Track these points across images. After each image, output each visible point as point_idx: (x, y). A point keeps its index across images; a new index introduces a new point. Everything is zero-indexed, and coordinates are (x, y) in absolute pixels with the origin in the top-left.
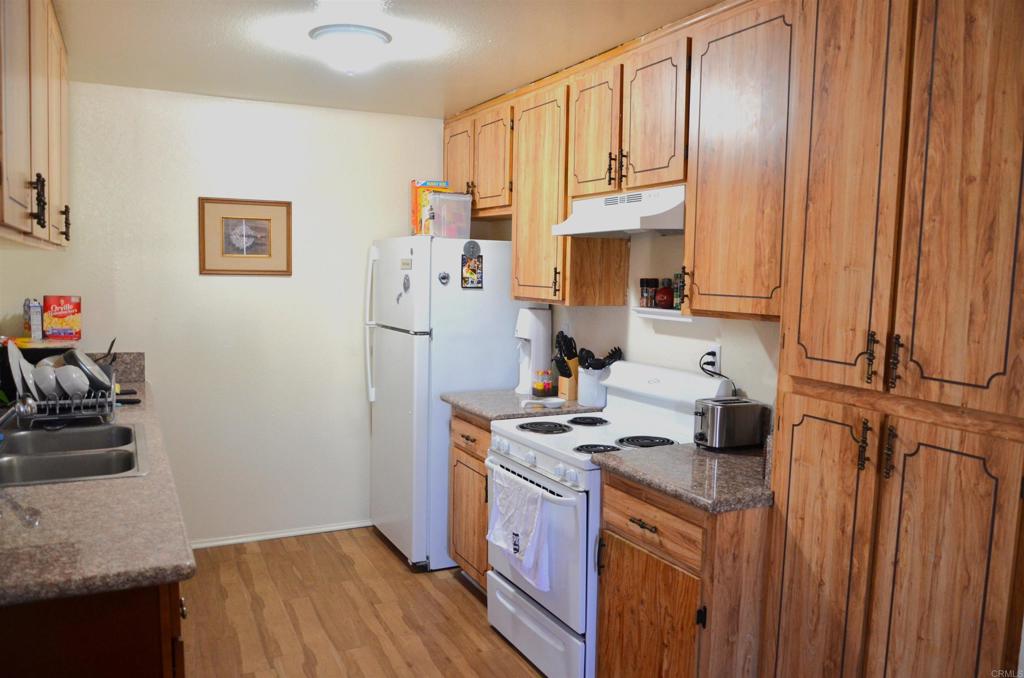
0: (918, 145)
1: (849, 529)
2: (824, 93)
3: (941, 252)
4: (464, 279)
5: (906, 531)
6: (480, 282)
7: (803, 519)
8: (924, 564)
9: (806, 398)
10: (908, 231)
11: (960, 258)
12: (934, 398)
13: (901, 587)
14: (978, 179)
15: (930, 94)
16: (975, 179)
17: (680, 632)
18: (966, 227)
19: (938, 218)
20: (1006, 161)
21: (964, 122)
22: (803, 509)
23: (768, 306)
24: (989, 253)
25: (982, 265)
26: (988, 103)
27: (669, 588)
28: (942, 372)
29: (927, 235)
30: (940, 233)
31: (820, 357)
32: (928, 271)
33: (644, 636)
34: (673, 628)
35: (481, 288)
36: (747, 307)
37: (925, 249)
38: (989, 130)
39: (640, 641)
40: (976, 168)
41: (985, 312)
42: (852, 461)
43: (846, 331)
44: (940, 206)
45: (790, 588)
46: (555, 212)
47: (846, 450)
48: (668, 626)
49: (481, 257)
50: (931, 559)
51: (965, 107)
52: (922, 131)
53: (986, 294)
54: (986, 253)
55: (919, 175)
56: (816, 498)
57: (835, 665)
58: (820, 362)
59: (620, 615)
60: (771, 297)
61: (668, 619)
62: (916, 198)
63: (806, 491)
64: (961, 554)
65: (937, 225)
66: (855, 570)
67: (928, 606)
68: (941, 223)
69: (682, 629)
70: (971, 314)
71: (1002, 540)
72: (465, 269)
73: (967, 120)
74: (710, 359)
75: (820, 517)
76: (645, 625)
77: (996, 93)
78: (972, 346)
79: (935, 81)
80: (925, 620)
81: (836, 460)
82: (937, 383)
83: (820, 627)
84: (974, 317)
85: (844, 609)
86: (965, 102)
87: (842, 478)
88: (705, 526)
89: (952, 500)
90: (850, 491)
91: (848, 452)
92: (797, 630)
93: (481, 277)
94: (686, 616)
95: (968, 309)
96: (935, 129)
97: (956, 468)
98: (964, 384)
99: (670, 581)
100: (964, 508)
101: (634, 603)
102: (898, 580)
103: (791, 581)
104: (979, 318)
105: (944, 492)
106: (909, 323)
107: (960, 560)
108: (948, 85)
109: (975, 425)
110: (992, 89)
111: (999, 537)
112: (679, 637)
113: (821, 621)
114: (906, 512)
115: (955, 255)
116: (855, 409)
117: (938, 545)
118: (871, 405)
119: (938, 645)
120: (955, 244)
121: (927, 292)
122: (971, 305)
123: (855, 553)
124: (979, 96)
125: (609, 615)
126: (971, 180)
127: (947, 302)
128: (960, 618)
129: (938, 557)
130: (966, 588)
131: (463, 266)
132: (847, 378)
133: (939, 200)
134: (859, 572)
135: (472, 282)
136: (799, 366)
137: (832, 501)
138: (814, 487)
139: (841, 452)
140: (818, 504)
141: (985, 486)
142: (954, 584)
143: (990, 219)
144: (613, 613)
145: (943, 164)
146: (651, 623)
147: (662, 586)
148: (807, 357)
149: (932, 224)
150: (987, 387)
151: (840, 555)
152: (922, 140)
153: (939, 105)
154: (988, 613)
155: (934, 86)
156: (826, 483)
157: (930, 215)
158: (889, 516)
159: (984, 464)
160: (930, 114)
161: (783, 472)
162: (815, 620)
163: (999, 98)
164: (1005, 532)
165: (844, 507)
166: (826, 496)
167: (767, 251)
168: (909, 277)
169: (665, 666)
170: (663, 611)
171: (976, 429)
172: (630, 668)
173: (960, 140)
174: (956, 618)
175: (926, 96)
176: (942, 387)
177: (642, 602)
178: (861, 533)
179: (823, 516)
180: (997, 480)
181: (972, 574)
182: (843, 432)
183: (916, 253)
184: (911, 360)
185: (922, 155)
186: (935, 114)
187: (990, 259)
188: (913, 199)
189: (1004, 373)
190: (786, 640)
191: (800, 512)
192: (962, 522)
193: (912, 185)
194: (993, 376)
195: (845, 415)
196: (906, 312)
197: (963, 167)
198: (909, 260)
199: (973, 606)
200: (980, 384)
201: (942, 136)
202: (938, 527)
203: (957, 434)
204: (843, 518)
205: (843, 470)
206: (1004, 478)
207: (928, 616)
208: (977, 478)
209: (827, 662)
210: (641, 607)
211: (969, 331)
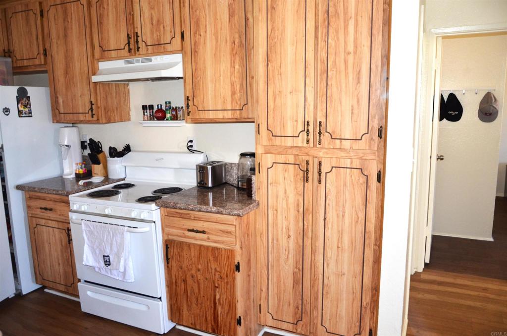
0: (323, 37)
1: (301, 210)
2: (273, 10)
3: (337, 84)
4: (20, 112)
5: (329, 205)
6: (30, 113)
7: (276, 210)
8: (338, 217)
9: (274, 155)
10: (321, 75)
11: (346, 87)
12: (338, 147)
13: (328, 228)
14: (352, 53)
15: (328, 15)
16: (351, 53)
17: (226, 278)
18: (348, 73)
19: (335, 70)
20: (364, 46)
21: (345, 28)
22: (277, 206)
23: (241, 114)
24: (359, 84)
25: (356, 89)
26: (355, 20)
27: (216, 259)
28: (341, 136)
29: (330, 77)
30: (336, 76)
31: (280, 135)
32: (332, 92)
33: (202, 286)
34: (221, 278)
35: (32, 116)
36: (229, 115)
37: (329, 83)
38: (356, 31)
39: (199, 290)
40: (351, 48)
41: (358, 108)
42: (300, 179)
43: (293, 121)
44: (335, 64)
45: (272, 243)
46: (86, 68)
47: (297, 175)
48: (217, 277)
49: (29, 97)
50: (341, 214)
51: (345, 22)
52: (325, 31)
53: (358, 102)
54: (357, 84)
55: (325, 50)
56: (283, 199)
57: (299, 270)
58: (280, 137)
59: (185, 281)
60: (242, 110)
61: (217, 274)
62: (324, 61)
63: (277, 197)
64: (354, 208)
65: (334, 72)
66: (305, 227)
67: (341, 233)
68: (336, 71)
69: (227, 276)
70: (352, 110)
71: (371, 199)
72: (19, 105)
73: (346, 27)
74: (190, 144)
75: (286, 208)
76: (202, 282)
77: (358, 17)
78: (353, 123)
79: (330, 9)
80: (340, 239)
81: (292, 180)
82: (339, 140)
83: (290, 256)
84: (354, 111)
85: (302, 245)
86: (344, 19)
87: (296, 188)
88: (234, 224)
89: (349, 188)
90: (300, 193)
91: (298, 176)
92: (278, 260)
93: (31, 110)
94: (229, 269)
95: (351, 107)
96: (331, 31)
97: (350, 174)
98: (351, 139)
99: (217, 255)
100: (354, 190)
101: (193, 272)
102: (326, 226)
103: (273, 239)
104: (356, 111)
105: (345, 185)
106: (324, 116)
107: (354, 211)
108: (336, 12)
109: (355, 156)
110: (356, 15)
111: (369, 199)
112: (226, 280)
113: (290, 253)
114: (328, 197)
115: (344, 85)
116: (300, 157)
117: (344, 207)
118: (306, 153)
119: (347, 248)
120: (343, 81)
121: (331, 101)
122: (352, 106)
123: (305, 219)
124: (351, 18)
125: (176, 282)
126: (349, 53)
127: (341, 105)
128: (355, 234)
129: (344, 212)
130: (357, 222)
131: (18, 103)
132: (295, 143)
133: (335, 62)
134: (308, 227)
135: (25, 113)
136: (269, 140)
137: (292, 199)
138: (281, 194)
139: (294, 177)
140: (285, 201)
141: (363, 179)
142: (352, 222)
143: (358, 70)
144: (179, 281)
145: (336, 46)
146: (206, 279)
147: (211, 259)
148: (273, 136)
149: (332, 72)
150: (361, 140)
151: (297, 221)
152: (326, 36)
153: (332, 20)
154: (367, 230)
155: (330, 11)
156: (288, 192)
157: (331, 69)
158: (320, 200)
159: (362, 171)
160: (328, 24)
161: (264, 190)
162: (287, 253)
163: (359, 18)
164: (372, 196)
165: (298, 200)
166: (288, 197)
167: (238, 87)
168: (323, 96)
169: (218, 297)
170: (213, 271)
171: (355, 157)
172: (194, 306)
173: (343, 36)
174: (353, 235)
175: (326, 15)
176: (341, 142)
177: (199, 270)
178: (307, 210)
179: (287, 207)
180: (367, 176)
181: (359, 216)
182: (295, 168)
183: (325, 85)
184: (326, 132)
185: (326, 42)
186: (331, 24)
187: (359, 87)
188: (322, 61)
189: (368, 133)
190: (272, 267)
191: (275, 207)
192: (353, 196)
193: (322, 54)
194: (363, 135)
195: (295, 160)
196: (322, 111)
197: (345, 48)
198: (322, 88)
199: (361, 228)
200: (358, 138)
201: (335, 34)
202: (343, 200)
203: (349, 160)
204: (298, 205)
205: (296, 184)
206: (370, 175)
207: (341, 237)
208: (359, 177)
209: (295, 270)
210: (198, 273)
211: (352, 117)
